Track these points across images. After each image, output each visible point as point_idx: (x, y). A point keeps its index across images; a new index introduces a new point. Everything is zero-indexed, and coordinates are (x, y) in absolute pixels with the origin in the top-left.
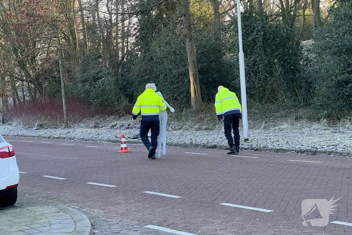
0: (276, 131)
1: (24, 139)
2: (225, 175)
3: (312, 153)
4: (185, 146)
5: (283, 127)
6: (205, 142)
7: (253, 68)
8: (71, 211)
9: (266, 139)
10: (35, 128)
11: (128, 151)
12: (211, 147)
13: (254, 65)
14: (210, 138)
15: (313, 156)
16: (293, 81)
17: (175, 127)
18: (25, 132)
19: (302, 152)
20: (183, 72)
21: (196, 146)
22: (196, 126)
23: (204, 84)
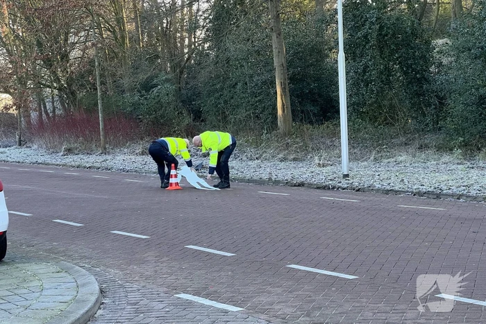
0: (391, 164)
1: (43, 168)
2: (304, 225)
3: (435, 197)
4: (260, 182)
5: (400, 159)
6: (289, 177)
7: (363, 76)
8: (77, 271)
9: (373, 176)
10: (62, 153)
11: (180, 188)
12: (297, 184)
13: (364, 71)
14: (296, 173)
15: (434, 201)
16: (419, 95)
17: (251, 155)
18: (48, 159)
19: (420, 194)
20: (269, 80)
21: (277, 182)
22: (281, 156)
23: (298, 96)
